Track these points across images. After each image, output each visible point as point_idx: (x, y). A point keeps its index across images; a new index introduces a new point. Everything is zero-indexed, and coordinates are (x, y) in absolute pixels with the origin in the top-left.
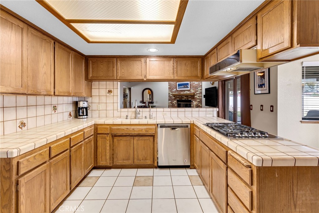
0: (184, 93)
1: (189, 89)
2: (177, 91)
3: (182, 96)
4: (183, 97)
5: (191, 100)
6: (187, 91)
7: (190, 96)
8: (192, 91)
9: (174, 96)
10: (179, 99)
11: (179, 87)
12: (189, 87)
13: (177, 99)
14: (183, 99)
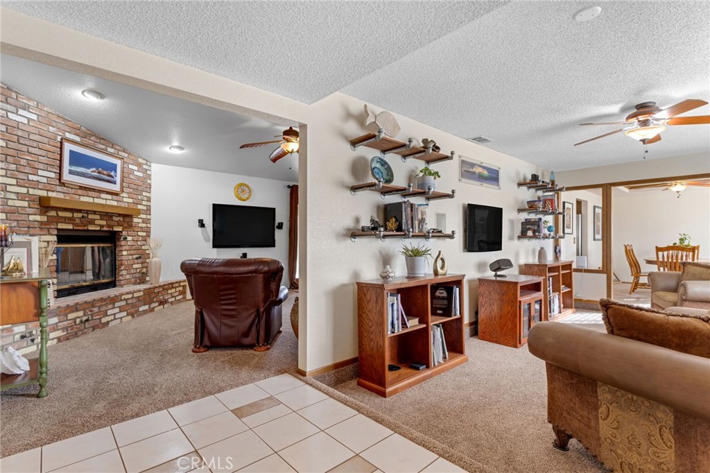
0: (97, 201)
1: (116, 188)
2: (62, 184)
3: (88, 212)
4: (91, 216)
5: (121, 232)
6: (108, 193)
7: (119, 215)
8: (127, 199)
9: (44, 205)
10: (70, 227)
11: (74, 168)
12: (118, 179)
13: (61, 226)
14: (91, 228)
